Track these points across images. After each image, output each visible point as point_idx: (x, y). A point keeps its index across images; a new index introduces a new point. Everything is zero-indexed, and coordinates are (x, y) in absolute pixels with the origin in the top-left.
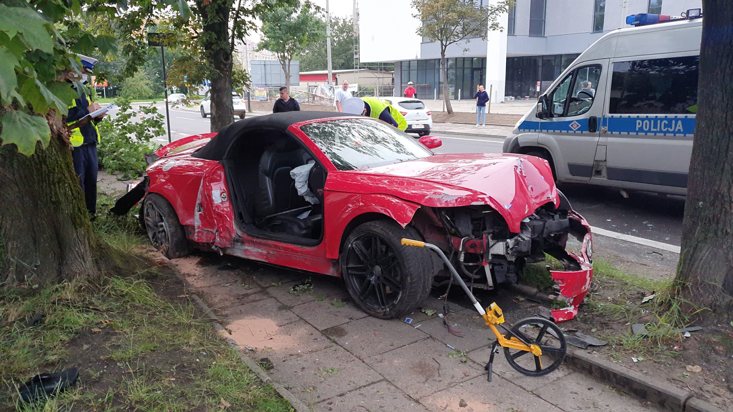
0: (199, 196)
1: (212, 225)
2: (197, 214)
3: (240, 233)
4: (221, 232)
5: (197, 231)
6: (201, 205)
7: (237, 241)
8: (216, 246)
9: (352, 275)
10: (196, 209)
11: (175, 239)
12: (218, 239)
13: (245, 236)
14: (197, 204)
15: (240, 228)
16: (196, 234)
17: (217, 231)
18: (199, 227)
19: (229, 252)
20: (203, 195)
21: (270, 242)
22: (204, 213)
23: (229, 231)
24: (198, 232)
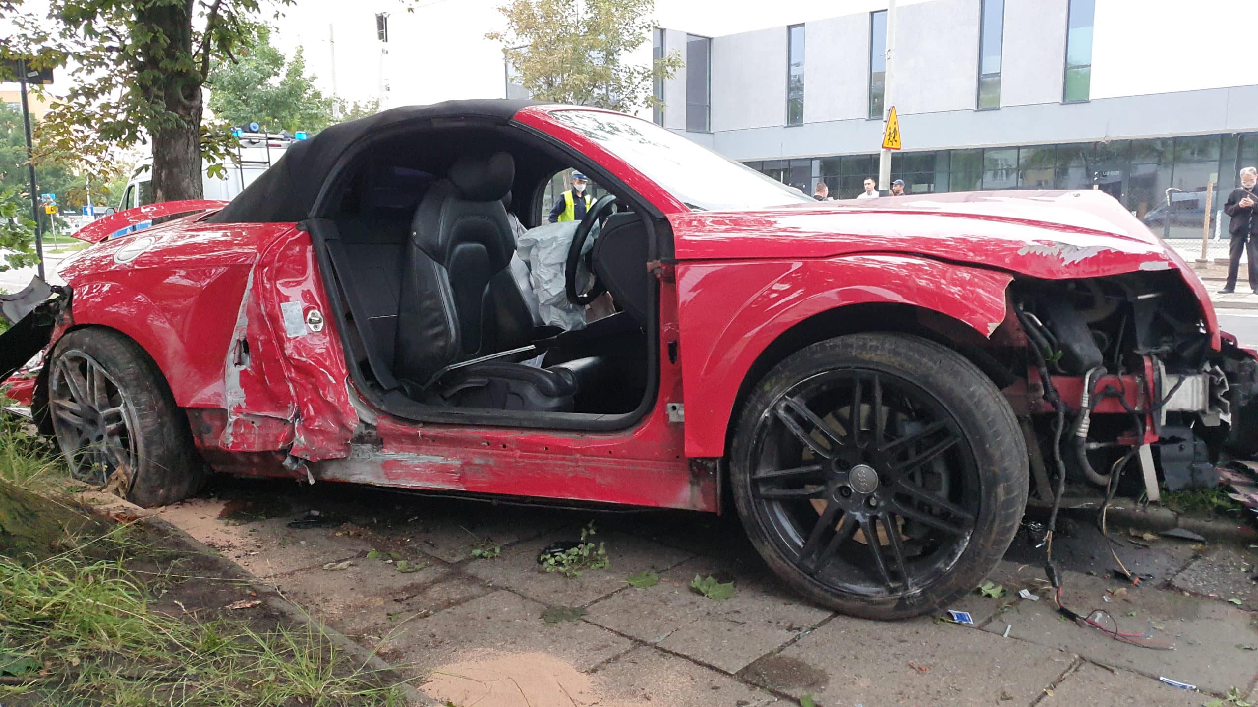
0: (242, 320)
1: (279, 401)
2: (233, 372)
3: (368, 416)
4: (310, 419)
5: (232, 419)
6: (246, 346)
7: (361, 439)
8: (295, 459)
9: (769, 500)
10: (231, 356)
11: (157, 451)
12: (300, 439)
13: (387, 424)
14: (233, 343)
15: (370, 406)
16: (229, 430)
17: (296, 416)
18: (238, 409)
19: (332, 473)
20: (256, 317)
21: (470, 433)
22: (257, 367)
23: (337, 413)
24: (237, 423)
